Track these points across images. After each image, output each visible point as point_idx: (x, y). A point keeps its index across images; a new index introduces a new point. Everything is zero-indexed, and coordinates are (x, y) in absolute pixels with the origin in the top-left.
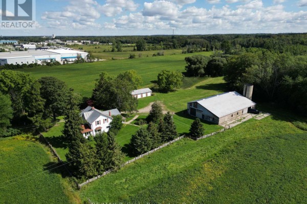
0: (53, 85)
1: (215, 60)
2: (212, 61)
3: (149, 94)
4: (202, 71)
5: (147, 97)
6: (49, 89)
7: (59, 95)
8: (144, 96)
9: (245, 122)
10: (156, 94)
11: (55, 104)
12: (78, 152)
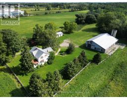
0: (11, 35)
1: (89, 16)
2: (88, 16)
3: (62, 35)
4: (84, 21)
5: (61, 37)
6: (8, 38)
7: (15, 41)
8: (59, 36)
9: (117, 51)
10: (65, 35)
11: (13, 46)
12: (36, 85)
